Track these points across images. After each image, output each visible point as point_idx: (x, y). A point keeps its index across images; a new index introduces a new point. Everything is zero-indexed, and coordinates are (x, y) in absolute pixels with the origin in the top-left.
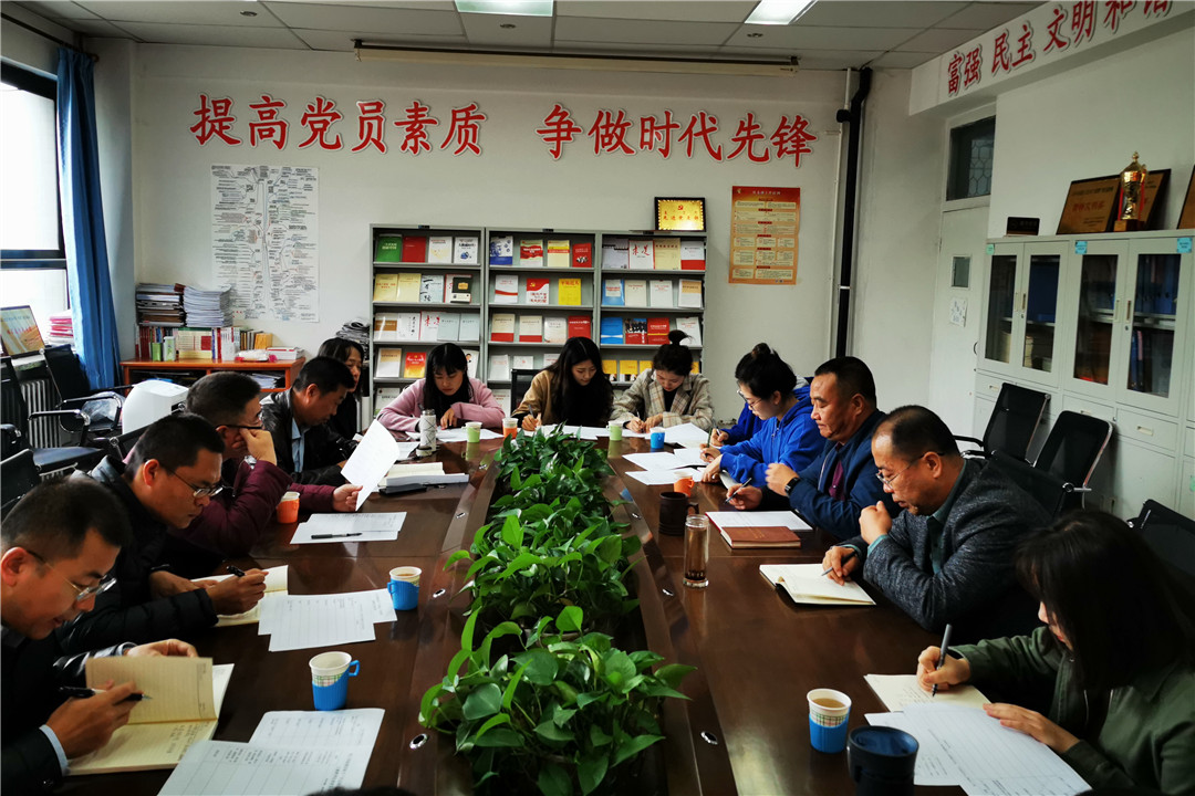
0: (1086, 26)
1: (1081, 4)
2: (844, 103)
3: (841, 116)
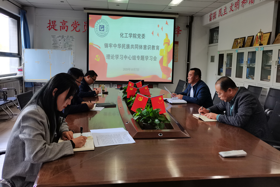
0: (238, 7)
1: (236, 2)
2: (188, 23)
3: (187, 26)
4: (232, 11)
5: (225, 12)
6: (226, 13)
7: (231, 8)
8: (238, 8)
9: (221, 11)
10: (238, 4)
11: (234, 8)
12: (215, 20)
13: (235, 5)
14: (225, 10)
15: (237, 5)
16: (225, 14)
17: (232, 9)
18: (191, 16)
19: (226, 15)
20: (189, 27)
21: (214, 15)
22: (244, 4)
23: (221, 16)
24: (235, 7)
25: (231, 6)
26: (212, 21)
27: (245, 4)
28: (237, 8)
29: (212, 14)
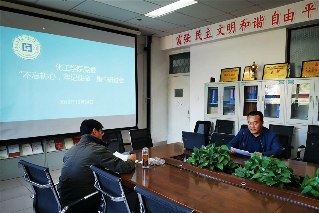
1: (230, 24)
2: (146, 45)
3: (145, 49)
4: (223, 34)
5: (209, 36)
6: (211, 37)
7: (220, 30)
8: (234, 31)
9: (199, 34)
10: (233, 26)
11: (224, 30)
12: (188, 44)
13: (228, 27)
14: (208, 32)
15: (232, 28)
16: (208, 37)
17: (221, 32)
18: (149, 35)
19: (209, 39)
20: (147, 50)
21: (186, 37)
22: (244, 27)
23: (201, 39)
24: (228, 29)
25: (221, 29)
26: (183, 44)
27: (247, 27)
28: (232, 31)
29: (181, 36)
